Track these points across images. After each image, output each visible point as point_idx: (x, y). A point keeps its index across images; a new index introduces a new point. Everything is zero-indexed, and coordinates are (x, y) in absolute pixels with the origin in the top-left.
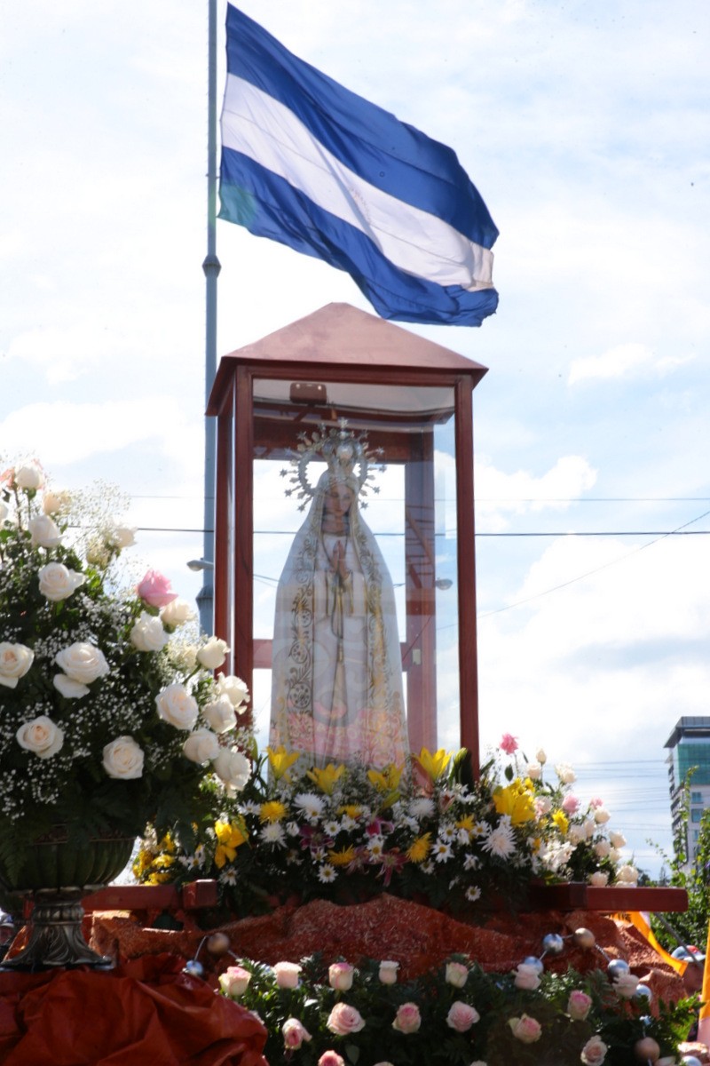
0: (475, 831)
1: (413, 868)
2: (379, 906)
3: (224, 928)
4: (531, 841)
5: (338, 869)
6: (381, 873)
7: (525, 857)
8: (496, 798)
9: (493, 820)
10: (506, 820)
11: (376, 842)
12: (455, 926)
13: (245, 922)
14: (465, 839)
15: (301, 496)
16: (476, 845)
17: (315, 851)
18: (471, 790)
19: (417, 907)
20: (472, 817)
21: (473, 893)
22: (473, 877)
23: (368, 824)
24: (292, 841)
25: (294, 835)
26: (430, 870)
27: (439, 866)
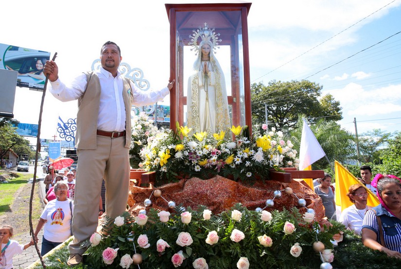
0: (250, 153)
1: (228, 166)
2: (215, 180)
3: (160, 188)
4: (269, 156)
5: (202, 167)
6: (216, 168)
7: (267, 161)
8: (257, 142)
9: (256, 149)
10: (260, 149)
11: (215, 158)
12: (242, 187)
13: (168, 185)
14: (246, 156)
15: (195, 51)
16: (250, 158)
17: (193, 161)
18: (248, 139)
19: (228, 180)
20: (249, 148)
21: (249, 174)
22: (249, 169)
23: (212, 151)
24: (185, 157)
25: (187, 155)
26: (234, 166)
27: (237, 165)
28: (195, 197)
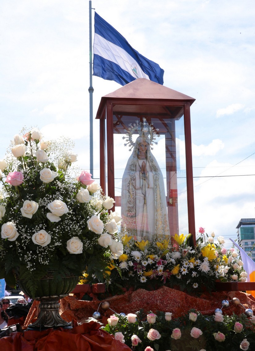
0: (195, 263)
1: (174, 277)
2: (162, 291)
3: (107, 300)
4: (215, 266)
5: (147, 278)
6: (163, 279)
7: (213, 272)
8: (202, 251)
9: (202, 259)
10: (206, 259)
11: (161, 268)
12: (190, 297)
13: (115, 297)
14: (192, 266)
15: (130, 146)
16: (196, 268)
17: (139, 271)
18: (193, 249)
19: (176, 291)
20: (194, 258)
21: (195, 285)
22: (195, 280)
23: (157, 261)
24: (131, 268)
25: (131, 266)
26: (180, 277)
27: (183, 276)
28: (145, 308)
